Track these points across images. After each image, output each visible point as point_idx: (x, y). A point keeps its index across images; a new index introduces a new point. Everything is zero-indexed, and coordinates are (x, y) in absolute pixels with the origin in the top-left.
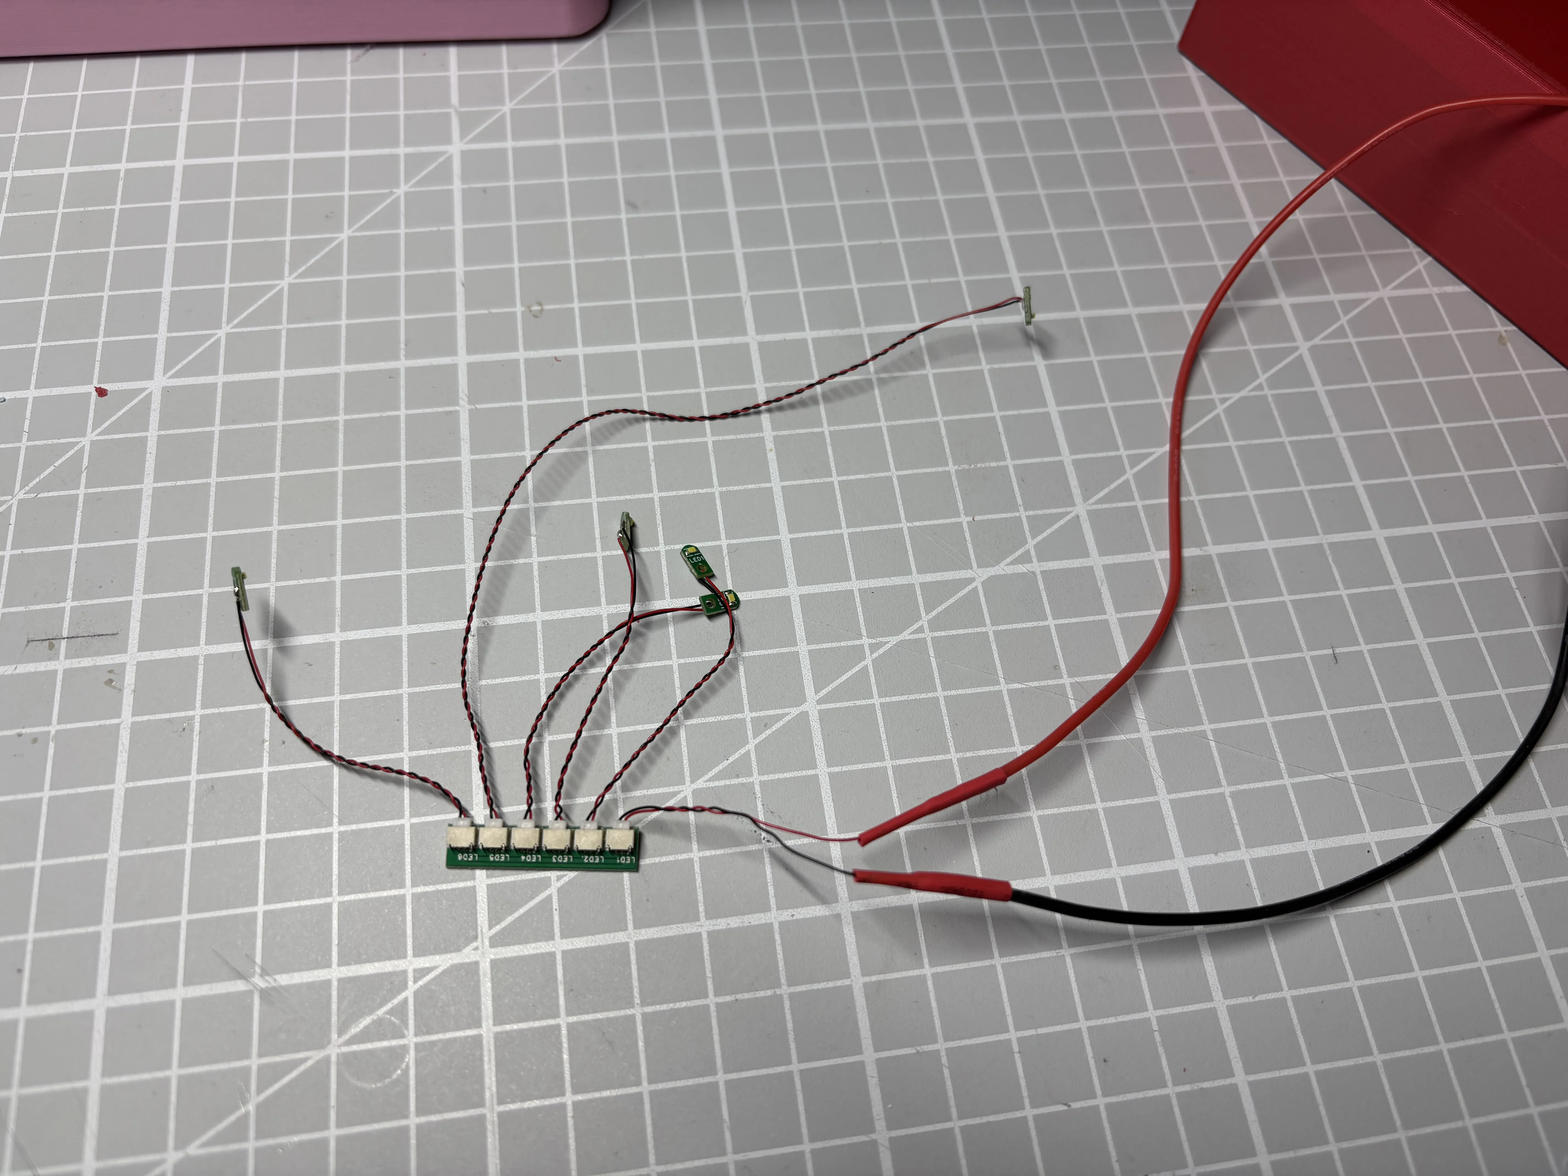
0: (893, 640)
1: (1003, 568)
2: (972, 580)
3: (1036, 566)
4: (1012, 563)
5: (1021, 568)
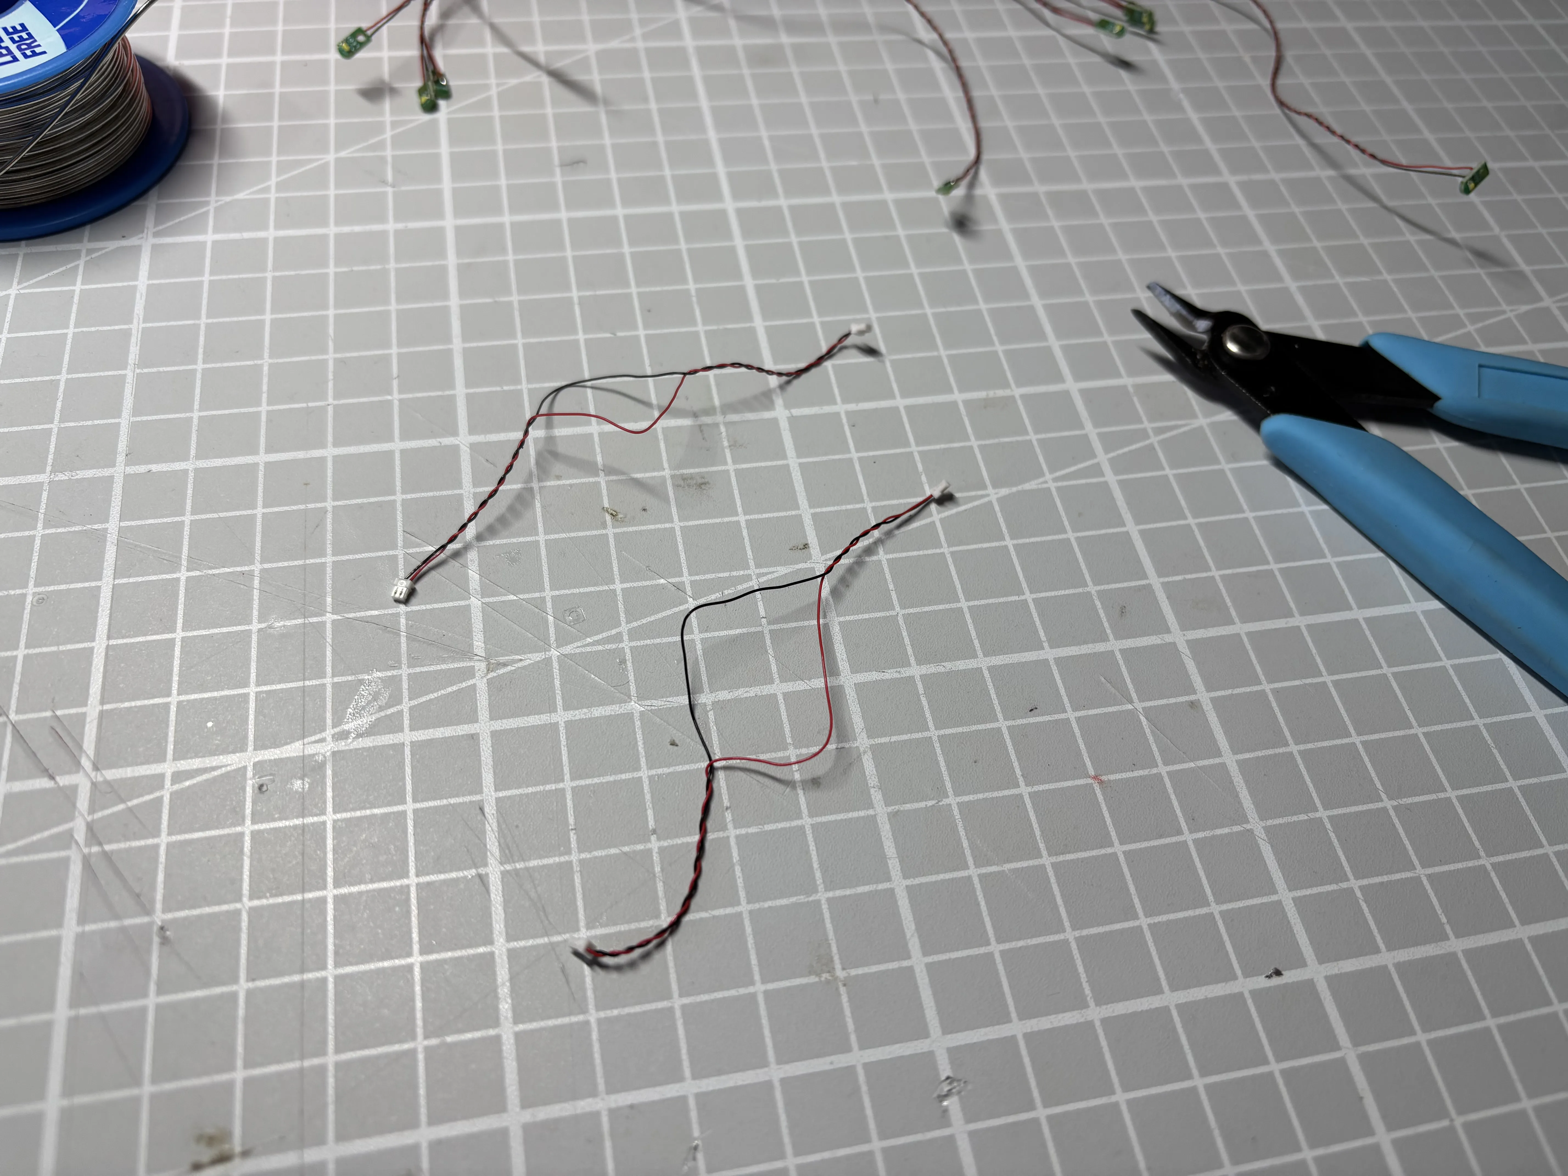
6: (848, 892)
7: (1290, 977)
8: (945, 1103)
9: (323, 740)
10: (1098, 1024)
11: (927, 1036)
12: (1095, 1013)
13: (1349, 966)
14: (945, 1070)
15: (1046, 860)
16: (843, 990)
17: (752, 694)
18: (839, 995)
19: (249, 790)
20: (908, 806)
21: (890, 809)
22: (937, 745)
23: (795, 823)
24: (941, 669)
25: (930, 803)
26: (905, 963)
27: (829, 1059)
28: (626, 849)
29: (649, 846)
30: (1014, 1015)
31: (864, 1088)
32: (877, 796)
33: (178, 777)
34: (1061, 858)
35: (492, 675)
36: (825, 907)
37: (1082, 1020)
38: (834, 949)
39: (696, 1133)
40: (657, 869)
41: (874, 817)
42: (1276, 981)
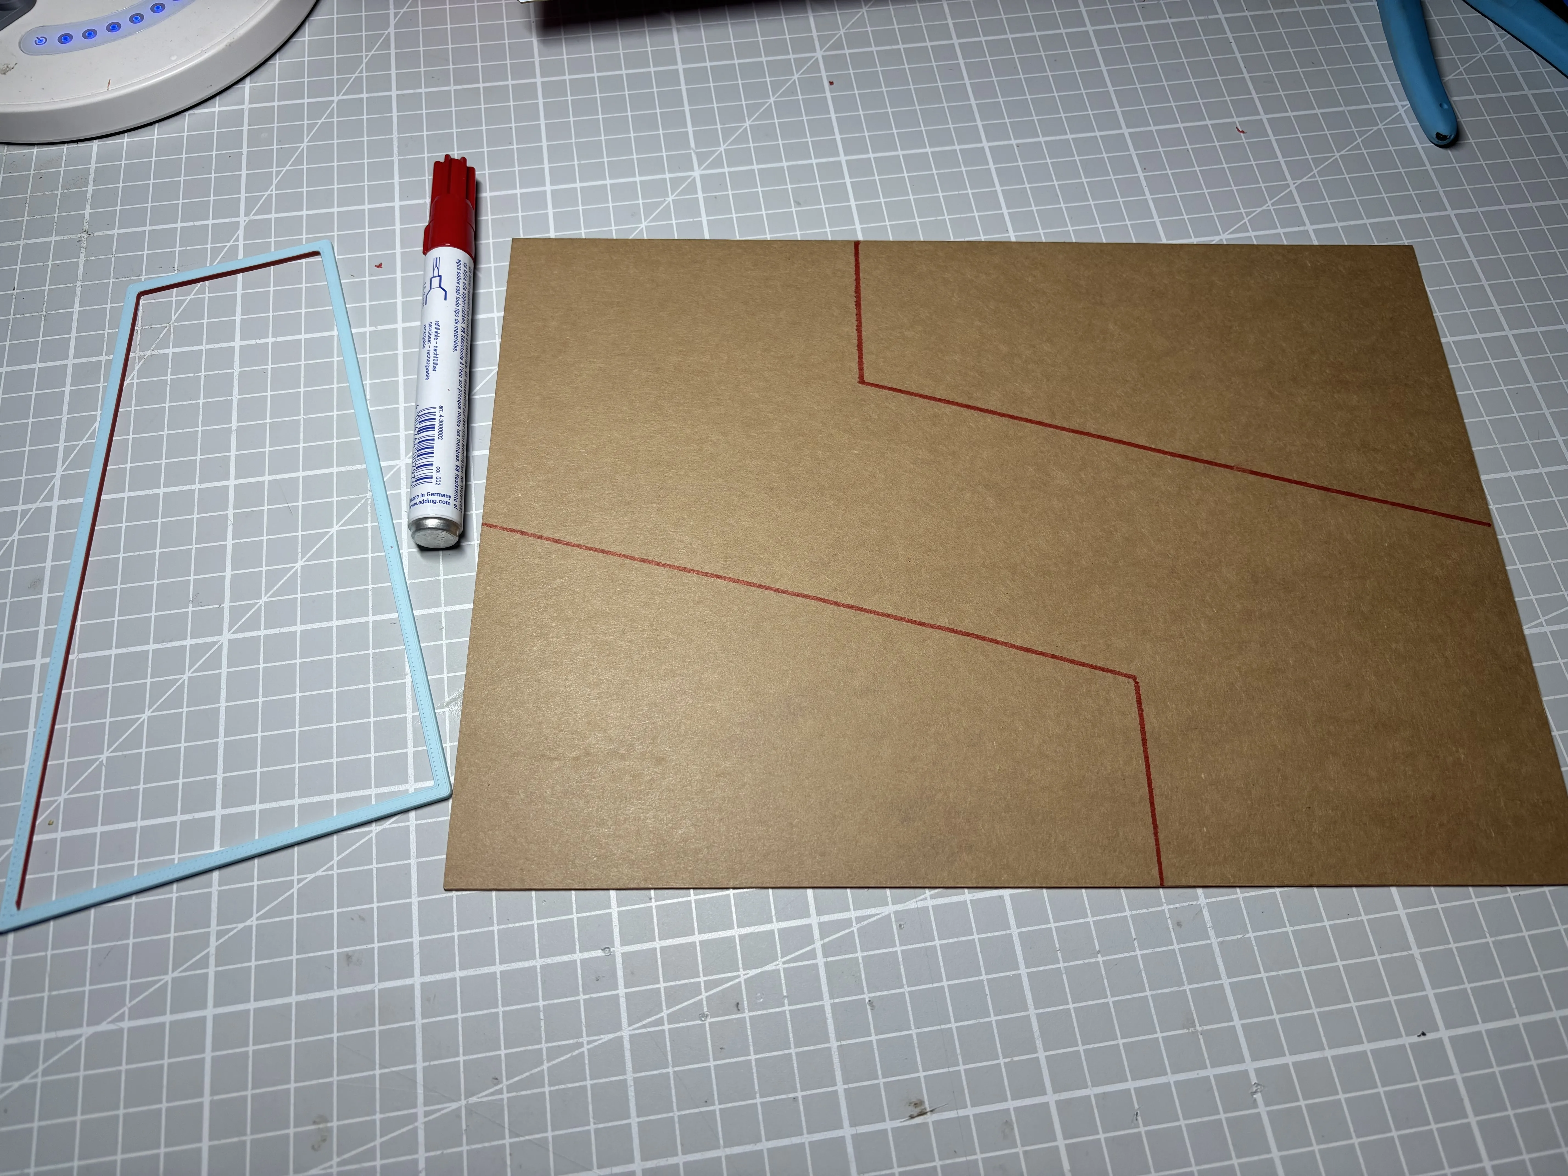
6: (1200, 985)
7: (1430, 1036)
8: (1255, 1096)
9: (925, 899)
10: (1330, 1059)
11: (1244, 1062)
12: (1329, 1053)
13: (1461, 1031)
14: (1254, 1080)
15: (1302, 969)
16: (1201, 1037)
18: (1199, 1039)
19: (895, 927)
20: (1228, 938)
21: (1219, 940)
22: (1242, 903)
23: (1170, 948)
25: (1240, 936)
26: (1231, 1024)
27: (1196, 1072)
28: (1086, 961)
29: (1098, 960)
30: (1287, 1052)
31: (1215, 1087)
32: (1211, 933)
33: (859, 919)
34: (1310, 968)
36: (1189, 993)
37: (1322, 1056)
38: (1195, 1016)
39: (1136, 1106)
40: (1103, 972)
41: (1211, 944)
42: (1423, 1039)
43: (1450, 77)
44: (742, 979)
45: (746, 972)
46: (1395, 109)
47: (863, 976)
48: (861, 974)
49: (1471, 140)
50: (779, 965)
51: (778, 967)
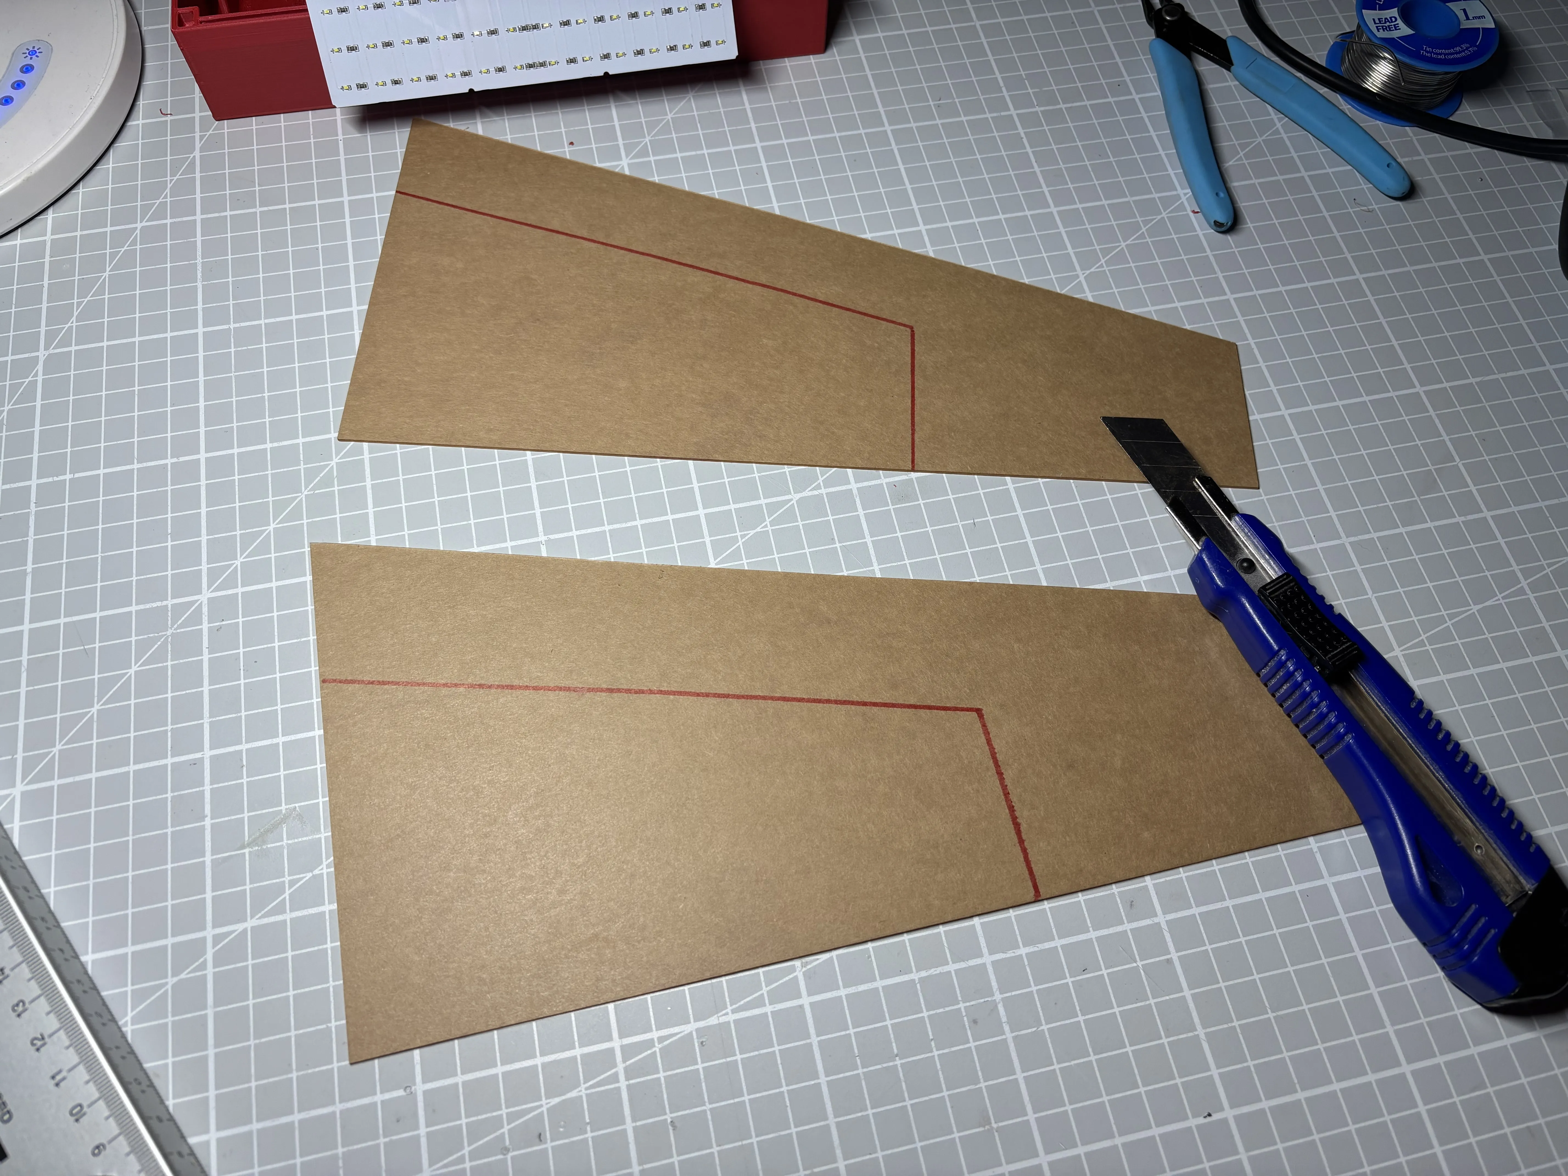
0: (752, 532)
1: (807, 493)
2: (792, 500)
3: (823, 491)
4: (811, 490)
5: (816, 493)
6: (995, 1082)
7: (1216, 1117)
9: (727, 1014)
10: (1120, 1146)
11: (1038, 1156)
12: (1118, 1141)
13: (1245, 1109)
15: (1093, 1058)
16: (996, 1134)
17: (938, 972)
18: (994, 1136)
19: (696, 1045)
20: (1022, 1032)
21: (1014, 1034)
22: (1036, 996)
23: (966, 1046)
24: (1036, 949)
25: (1034, 1029)
26: (1025, 1118)
28: (884, 1065)
29: (896, 1063)
30: (1079, 1143)
32: (1006, 1028)
33: (661, 1039)
34: (1100, 1056)
35: (804, 969)
36: (984, 1090)
37: (1112, 1144)
38: (991, 1113)
40: (901, 1075)
41: (1006, 1039)
42: (1209, 1119)
43: (1231, 163)
44: (544, 1109)
45: (548, 1101)
46: (1178, 197)
47: (665, 1096)
48: (663, 1095)
49: (1249, 224)
50: (581, 1091)
51: (580, 1094)
